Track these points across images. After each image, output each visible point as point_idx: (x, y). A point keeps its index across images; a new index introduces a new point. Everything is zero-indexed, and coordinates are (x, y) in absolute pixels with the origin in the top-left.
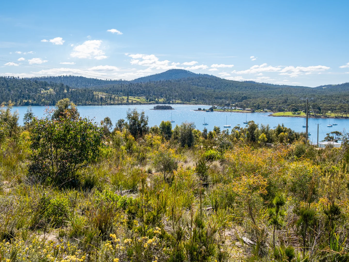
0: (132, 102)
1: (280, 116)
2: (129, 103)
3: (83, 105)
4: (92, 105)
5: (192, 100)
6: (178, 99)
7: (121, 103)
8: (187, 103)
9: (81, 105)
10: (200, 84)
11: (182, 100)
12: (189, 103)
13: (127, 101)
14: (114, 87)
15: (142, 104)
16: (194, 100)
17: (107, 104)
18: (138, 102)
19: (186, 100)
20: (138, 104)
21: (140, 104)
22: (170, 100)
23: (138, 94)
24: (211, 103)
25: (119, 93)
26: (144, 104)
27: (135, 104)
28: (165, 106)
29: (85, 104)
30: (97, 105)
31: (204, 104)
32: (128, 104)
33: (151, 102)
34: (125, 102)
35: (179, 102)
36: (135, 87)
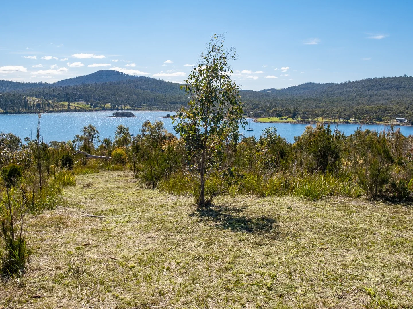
0: (75, 108)
1: (268, 122)
2: (72, 109)
3: (16, 113)
4: (28, 113)
5: (144, 106)
6: (127, 105)
7: (63, 110)
8: (139, 109)
9: (14, 113)
10: (143, 87)
11: (130, 105)
12: (140, 109)
13: (69, 108)
14: (43, 91)
15: (88, 111)
16: (145, 106)
17: (46, 112)
18: (82, 108)
19: (136, 105)
20: (82, 111)
21: (85, 110)
22: (119, 106)
23: (76, 99)
24: (167, 109)
25: (52, 98)
26: (90, 111)
27: (79, 111)
28: (126, 113)
29: (19, 111)
30: (33, 113)
31: (160, 110)
32: (69, 111)
33: (97, 108)
34: (66, 108)
35: (129, 107)
36: (71, 91)
